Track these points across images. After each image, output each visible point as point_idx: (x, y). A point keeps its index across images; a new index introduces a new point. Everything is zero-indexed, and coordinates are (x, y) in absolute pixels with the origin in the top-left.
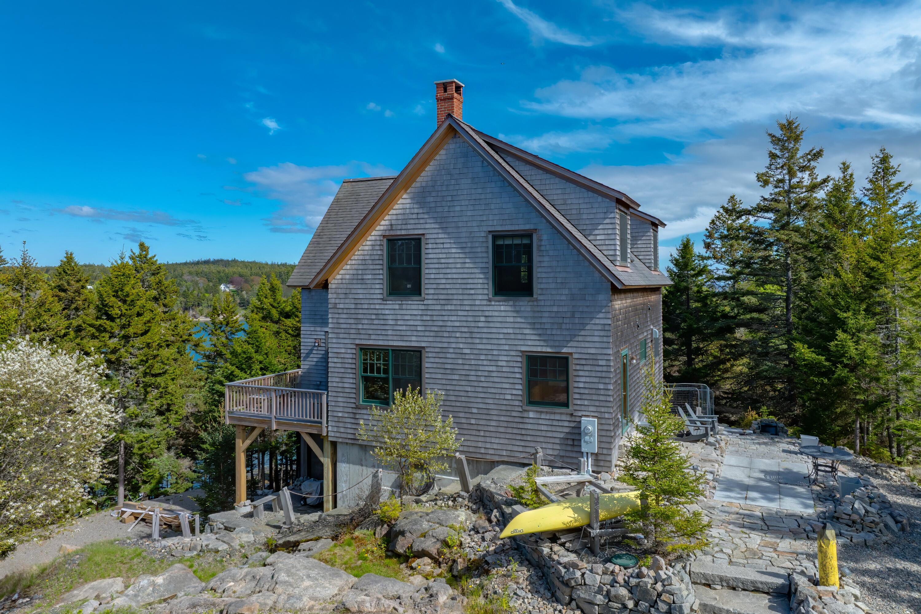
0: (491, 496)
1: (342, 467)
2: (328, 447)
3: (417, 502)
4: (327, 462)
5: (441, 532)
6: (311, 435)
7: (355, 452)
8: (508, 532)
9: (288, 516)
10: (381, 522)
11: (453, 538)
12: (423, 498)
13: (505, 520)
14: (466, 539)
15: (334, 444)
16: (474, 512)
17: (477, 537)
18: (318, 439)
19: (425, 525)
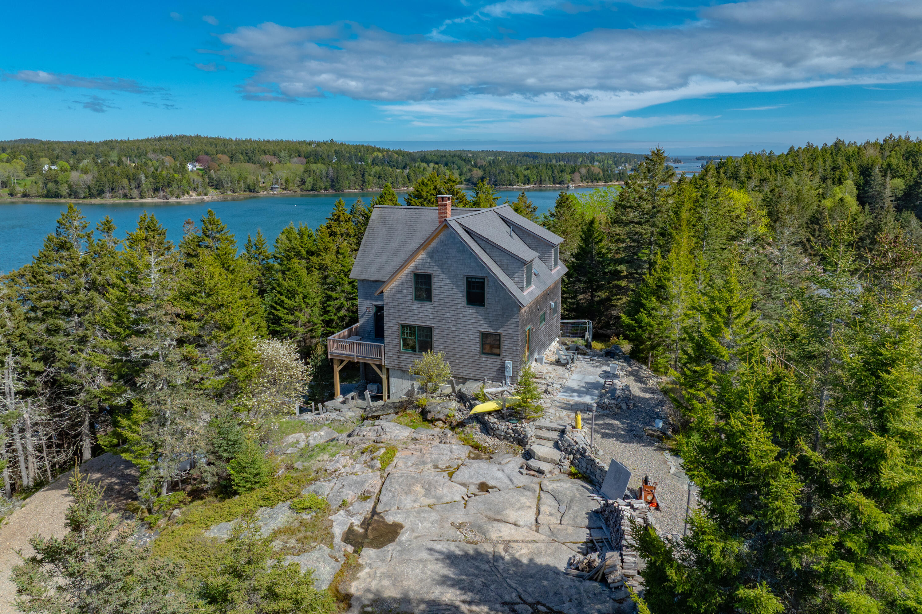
0: (466, 396)
1: (392, 380)
2: (384, 371)
3: (432, 397)
4: (384, 377)
5: (446, 411)
6: (376, 365)
7: (399, 373)
8: (472, 412)
9: (369, 404)
10: (418, 407)
11: (450, 413)
12: (435, 395)
13: (471, 407)
14: (456, 414)
15: (388, 369)
16: (459, 402)
17: (460, 413)
18: (380, 367)
19: (439, 409)
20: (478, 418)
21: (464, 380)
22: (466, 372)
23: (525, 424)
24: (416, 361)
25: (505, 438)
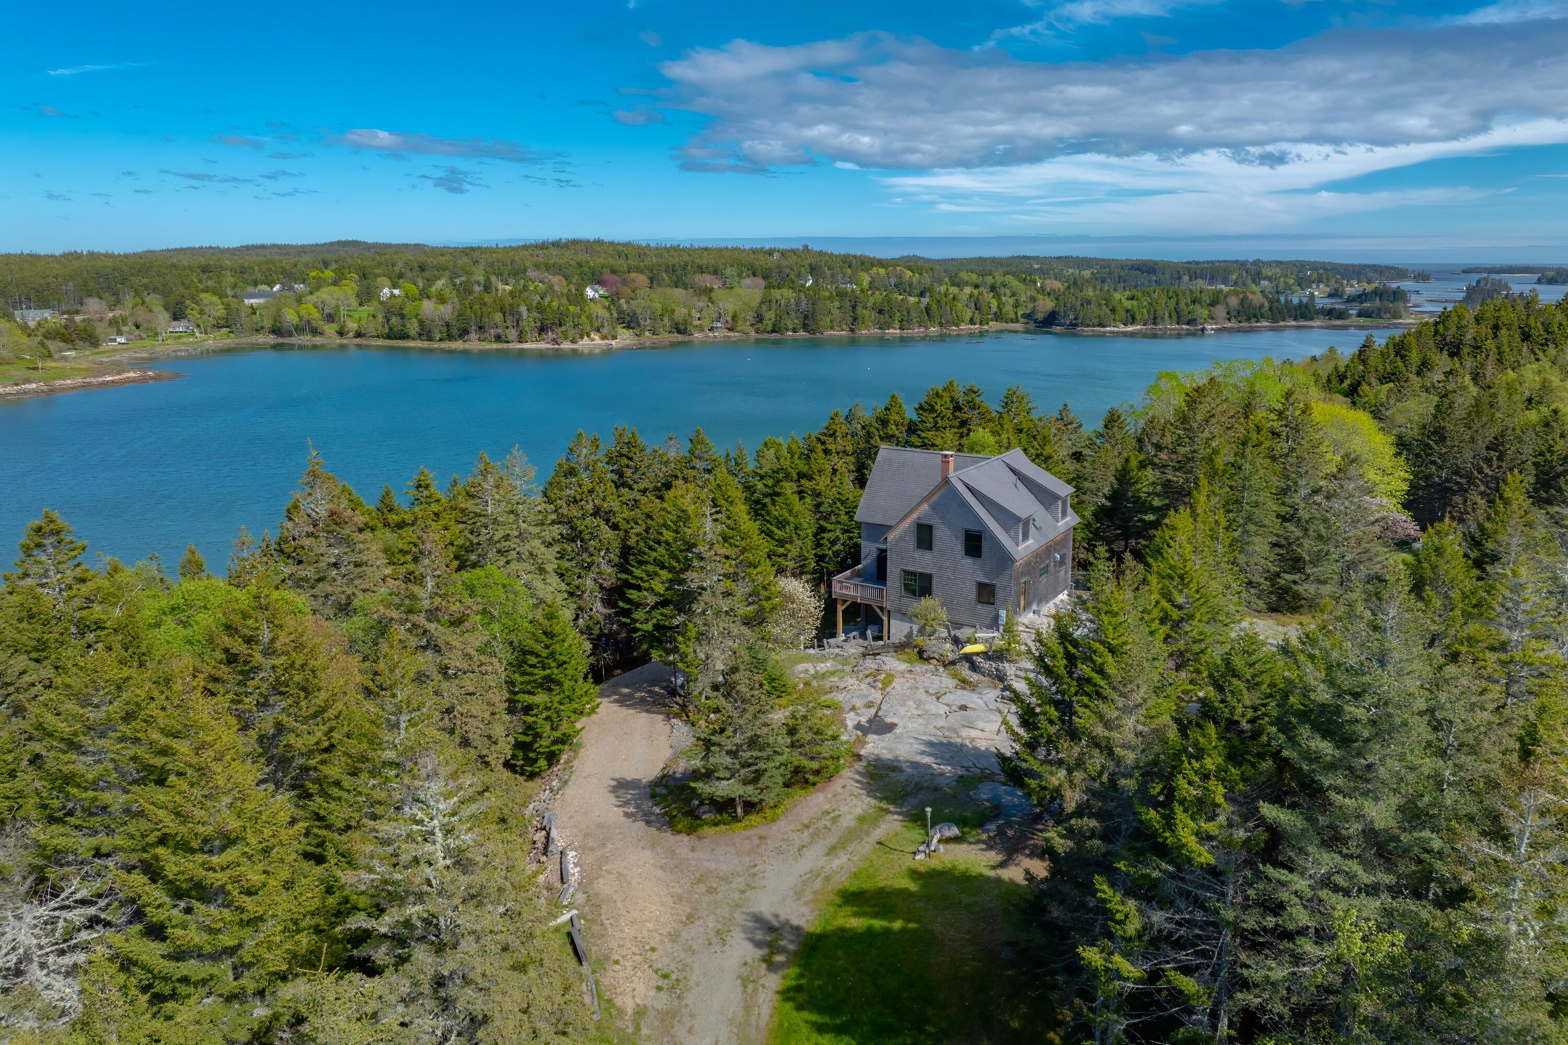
20: (968, 658)
21: (958, 626)
22: (962, 619)
23: (1006, 665)
24: (915, 605)
25: (989, 675)
